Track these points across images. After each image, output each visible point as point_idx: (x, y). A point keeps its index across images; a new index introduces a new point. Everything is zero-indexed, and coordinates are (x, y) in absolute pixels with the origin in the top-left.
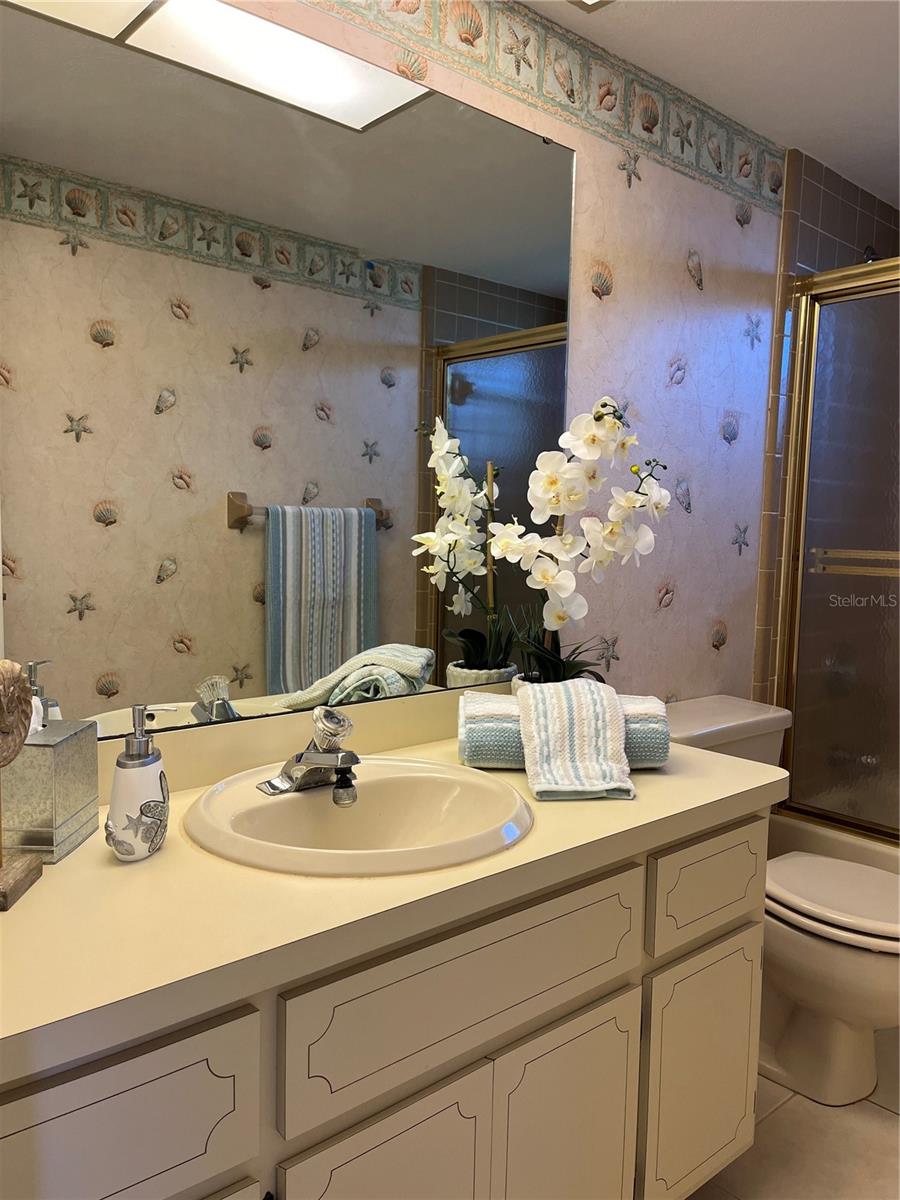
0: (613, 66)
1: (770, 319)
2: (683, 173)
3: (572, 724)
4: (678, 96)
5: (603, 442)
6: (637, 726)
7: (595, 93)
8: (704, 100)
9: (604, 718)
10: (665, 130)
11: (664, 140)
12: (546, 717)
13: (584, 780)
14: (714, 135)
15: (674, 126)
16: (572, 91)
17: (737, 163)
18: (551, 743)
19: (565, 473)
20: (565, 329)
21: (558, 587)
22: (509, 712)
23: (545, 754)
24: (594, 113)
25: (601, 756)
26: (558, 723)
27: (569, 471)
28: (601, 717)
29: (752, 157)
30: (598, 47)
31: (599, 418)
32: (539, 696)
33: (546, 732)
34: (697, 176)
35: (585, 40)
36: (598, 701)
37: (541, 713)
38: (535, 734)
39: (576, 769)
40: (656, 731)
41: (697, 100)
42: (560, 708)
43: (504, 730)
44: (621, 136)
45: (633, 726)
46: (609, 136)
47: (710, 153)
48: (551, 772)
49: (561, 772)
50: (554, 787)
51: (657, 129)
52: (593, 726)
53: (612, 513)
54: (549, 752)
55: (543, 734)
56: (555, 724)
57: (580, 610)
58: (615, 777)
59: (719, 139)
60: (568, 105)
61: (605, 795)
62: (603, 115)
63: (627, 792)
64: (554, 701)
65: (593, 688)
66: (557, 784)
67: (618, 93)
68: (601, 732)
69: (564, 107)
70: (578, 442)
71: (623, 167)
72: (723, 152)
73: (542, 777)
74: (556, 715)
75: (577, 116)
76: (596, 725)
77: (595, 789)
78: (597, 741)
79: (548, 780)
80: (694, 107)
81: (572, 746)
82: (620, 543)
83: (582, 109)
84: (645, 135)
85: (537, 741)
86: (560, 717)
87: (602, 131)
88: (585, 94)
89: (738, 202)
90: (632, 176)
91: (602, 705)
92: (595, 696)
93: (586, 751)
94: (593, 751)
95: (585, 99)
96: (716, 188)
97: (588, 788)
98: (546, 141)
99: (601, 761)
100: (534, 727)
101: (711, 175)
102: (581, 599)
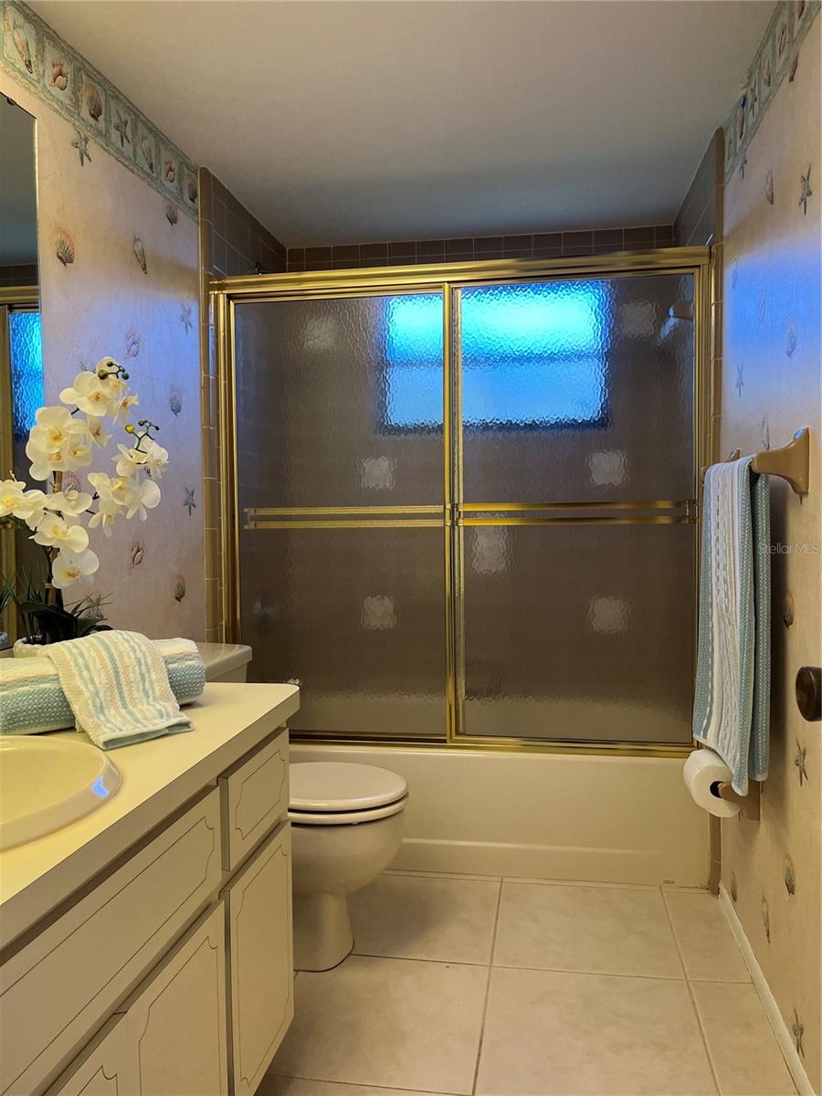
0: (63, 50)
1: (197, 310)
2: (124, 164)
3: (117, 672)
4: (117, 95)
5: (109, 399)
6: (175, 665)
7: (50, 72)
8: (136, 105)
9: (146, 662)
10: (108, 122)
11: (107, 131)
12: (88, 669)
13: (145, 722)
14: (146, 138)
15: (115, 120)
16: (30, 62)
17: (164, 168)
18: (101, 694)
19: (69, 428)
20: (37, 292)
21: (72, 542)
22: (44, 672)
23: (99, 705)
24: (49, 88)
25: (151, 698)
26: (103, 675)
27: (73, 426)
28: (143, 662)
29: (174, 166)
30: (50, 28)
31: (103, 377)
32: (75, 651)
33: (94, 684)
34: (135, 170)
35: (39, 17)
36: (136, 647)
37: (83, 667)
38: (82, 687)
39: (131, 713)
40: (192, 668)
41: (130, 103)
42: (101, 659)
43: (44, 691)
44: (72, 116)
45: (171, 666)
46: (63, 113)
47: (143, 153)
48: (108, 721)
49: (119, 719)
50: (118, 734)
51: (101, 118)
52: (138, 671)
53: (119, 468)
54: (101, 703)
55: (90, 687)
56: (100, 676)
57: (91, 566)
58: (171, 714)
59: (148, 143)
60: (27, 74)
61: (167, 731)
62: (56, 91)
63: (186, 725)
64: (93, 653)
65: (125, 636)
66: (121, 730)
67: (69, 76)
68: (146, 675)
69: (24, 75)
70: (81, 399)
71: (76, 145)
72: (153, 156)
73: (102, 727)
74: (98, 666)
75: (34, 86)
76: (140, 669)
77: (158, 728)
78: (144, 685)
79: (111, 728)
80: (129, 107)
81: (121, 693)
82: (128, 497)
83: (39, 81)
84: (92, 120)
85: (87, 694)
86: (104, 666)
87: (56, 106)
88: (41, 68)
89: (167, 203)
90: (83, 155)
91: (141, 651)
92: (132, 644)
93: (135, 697)
94: (142, 695)
95: (41, 73)
96: (151, 186)
97: (151, 728)
98: (10, 101)
99: (151, 702)
100: (79, 682)
101: (145, 172)
102: (92, 554)
